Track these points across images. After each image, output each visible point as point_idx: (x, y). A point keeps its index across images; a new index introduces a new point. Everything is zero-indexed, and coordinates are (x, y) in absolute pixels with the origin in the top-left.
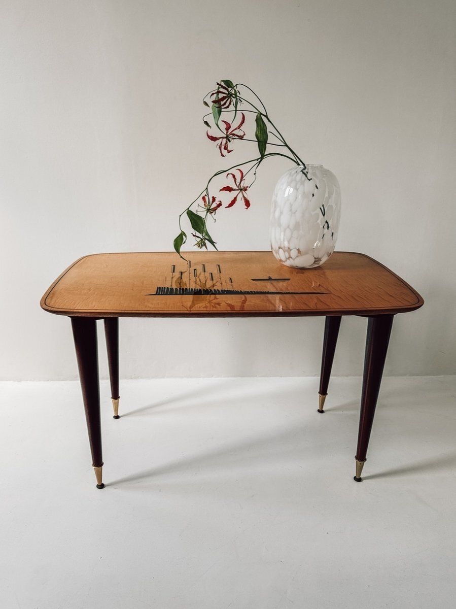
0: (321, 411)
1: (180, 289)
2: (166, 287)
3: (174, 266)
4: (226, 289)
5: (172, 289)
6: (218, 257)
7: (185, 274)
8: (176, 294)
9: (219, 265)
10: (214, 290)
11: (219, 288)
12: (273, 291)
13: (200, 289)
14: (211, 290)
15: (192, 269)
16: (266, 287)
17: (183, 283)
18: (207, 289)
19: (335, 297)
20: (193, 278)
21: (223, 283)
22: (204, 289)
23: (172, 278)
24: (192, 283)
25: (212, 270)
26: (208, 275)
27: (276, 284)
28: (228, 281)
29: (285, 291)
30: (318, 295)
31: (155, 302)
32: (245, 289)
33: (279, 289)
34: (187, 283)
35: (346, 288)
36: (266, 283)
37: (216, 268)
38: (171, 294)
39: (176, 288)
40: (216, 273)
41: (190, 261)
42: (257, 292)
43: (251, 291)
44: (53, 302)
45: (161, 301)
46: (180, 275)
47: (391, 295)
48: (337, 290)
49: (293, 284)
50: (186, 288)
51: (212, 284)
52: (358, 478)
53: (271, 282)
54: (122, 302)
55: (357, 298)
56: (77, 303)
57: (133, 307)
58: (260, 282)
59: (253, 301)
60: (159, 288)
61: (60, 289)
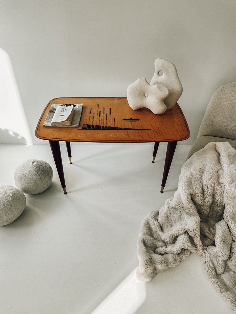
0: (153, 162)
1: (93, 125)
2: (87, 124)
3: (91, 108)
4: (112, 126)
5: (89, 125)
6: (111, 101)
7: (96, 115)
8: (91, 129)
9: (111, 108)
10: (107, 126)
11: (109, 125)
12: (131, 127)
13: (101, 126)
14: (105, 126)
15: (99, 111)
16: (128, 125)
17: (94, 121)
18: (104, 126)
19: (155, 133)
20: (99, 117)
21: (111, 121)
22: (102, 126)
23: (90, 117)
24: (98, 121)
25: (107, 111)
26: (105, 115)
27: (133, 123)
28: (113, 120)
29: (136, 128)
30: (149, 131)
31: (81, 134)
32: (119, 126)
33: (133, 126)
34: (96, 121)
35: (161, 127)
36: (129, 122)
37: (109, 110)
38: (89, 129)
39: (91, 125)
40: (109, 114)
41: (98, 105)
42: (124, 128)
43: (122, 128)
44: (40, 133)
45: (84, 134)
46: (93, 115)
47: (178, 131)
48: (157, 127)
49: (140, 123)
50: (95, 125)
51: (106, 122)
52: (162, 191)
53: (131, 121)
54: (68, 134)
55: (163, 133)
56: (50, 134)
57: (73, 137)
58: (127, 121)
59: (122, 135)
60: (84, 125)
61: (42, 124)
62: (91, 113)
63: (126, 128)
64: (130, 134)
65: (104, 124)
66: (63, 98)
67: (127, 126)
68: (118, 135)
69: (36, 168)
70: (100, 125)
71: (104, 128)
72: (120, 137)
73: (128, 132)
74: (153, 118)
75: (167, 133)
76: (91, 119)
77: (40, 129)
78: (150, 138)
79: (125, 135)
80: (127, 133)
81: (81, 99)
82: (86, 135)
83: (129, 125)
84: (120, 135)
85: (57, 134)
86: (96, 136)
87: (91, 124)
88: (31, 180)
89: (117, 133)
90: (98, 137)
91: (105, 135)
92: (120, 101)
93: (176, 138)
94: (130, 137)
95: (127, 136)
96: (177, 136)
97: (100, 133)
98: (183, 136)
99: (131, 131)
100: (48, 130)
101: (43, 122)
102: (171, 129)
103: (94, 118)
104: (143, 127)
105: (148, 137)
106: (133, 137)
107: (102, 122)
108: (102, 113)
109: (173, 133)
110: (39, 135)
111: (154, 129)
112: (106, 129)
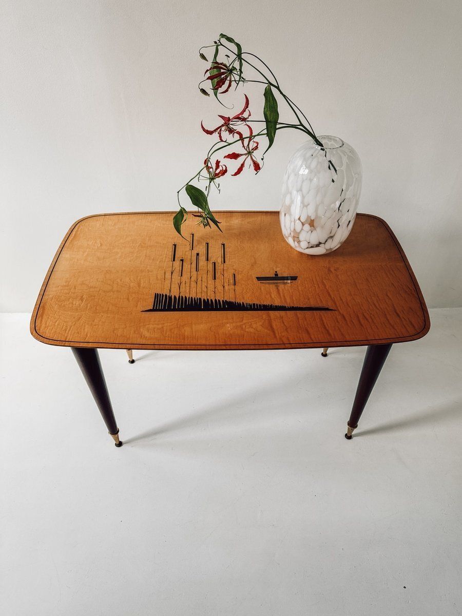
0: (325, 355)
1: (179, 296)
2: (164, 294)
3: (175, 245)
4: (228, 300)
5: (170, 298)
6: (225, 224)
7: (186, 266)
8: (174, 310)
9: (224, 245)
10: (216, 300)
11: (220, 297)
12: (277, 303)
13: (200, 299)
14: (211, 300)
15: (195, 252)
16: (271, 294)
17: (183, 285)
18: (208, 300)
19: (339, 317)
20: (194, 273)
21: (225, 284)
22: (204, 300)
23: (172, 273)
24: (193, 284)
25: (216, 254)
26: (211, 267)
27: (281, 287)
28: (232, 281)
29: (288, 304)
30: (323, 312)
31: (151, 326)
32: (247, 300)
33: (283, 300)
34: (188, 285)
35: (354, 299)
36: (271, 286)
37: (220, 253)
38: (169, 310)
39: (175, 297)
40: (220, 263)
41: (193, 235)
42: (260, 305)
43: (254, 304)
44: (43, 326)
45: (158, 324)
46: (181, 267)
47: (398, 312)
48: (344, 301)
49: (300, 288)
50: (186, 297)
51: (213, 287)
52: (349, 435)
53: (276, 283)
54: (116, 327)
55: (361, 320)
56: (69, 327)
57: (128, 336)
58: (265, 283)
59: (254, 326)
60: (157, 296)
61: (51, 296)
62: (174, 260)
63: (264, 306)
64: (276, 324)
65: (209, 294)
66: (105, 215)
67: (268, 296)
68: (244, 326)
70: (199, 296)
71: (208, 306)
72: (251, 332)
73: (270, 317)
74: (330, 271)
75: (370, 320)
76: (176, 276)
77: (43, 312)
78: (329, 334)
79: (262, 326)
80: (267, 320)
81: (150, 217)
82: (163, 327)
83: (273, 296)
84: (251, 326)
85: (87, 326)
86: (187, 331)
87: (175, 293)
89: (242, 321)
90: (194, 335)
91: (211, 328)
92: (248, 223)
93: (397, 334)
94: (277, 335)
95: (269, 330)
96: (396, 328)
97: (200, 322)
98: (414, 326)
99: (277, 313)
100: (64, 317)
101: (52, 291)
102: (379, 305)
103: (182, 276)
104: (309, 299)
105: (323, 333)
106: (283, 334)
107: (203, 286)
108: (202, 258)
109: (387, 319)
110: (41, 332)
111: (337, 307)
112: (212, 309)
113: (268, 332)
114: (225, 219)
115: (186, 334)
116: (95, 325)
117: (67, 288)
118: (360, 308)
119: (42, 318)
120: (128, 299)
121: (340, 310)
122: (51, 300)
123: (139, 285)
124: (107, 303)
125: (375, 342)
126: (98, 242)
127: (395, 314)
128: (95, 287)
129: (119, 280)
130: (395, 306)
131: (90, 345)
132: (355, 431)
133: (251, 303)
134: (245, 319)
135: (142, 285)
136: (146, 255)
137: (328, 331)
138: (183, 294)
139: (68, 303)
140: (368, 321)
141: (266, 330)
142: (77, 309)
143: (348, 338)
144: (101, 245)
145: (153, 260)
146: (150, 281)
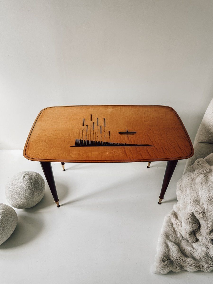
0: (148, 167)
1: (86, 140)
2: (80, 140)
3: (84, 119)
4: (107, 142)
5: (82, 141)
6: (105, 110)
7: (89, 127)
8: (84, 146)
9: (105, 119)
10: (101, 142)
11: (103, 141)
12: (128, 143)
13: (95, 141)
14: (100, 142)
15: (92, 122)
16: (125, 139)
17: (87, 136)
18: (98, 142)
19: (155, 149)
20: (92, 131)
21: (106, 135)
22: (97, 142)
23: (83, 131)
24: (92, 135)
25: (101, 123)
26: (99, 128)
27: (129, 136)
28: (108, 134)
29: (133, 143)
30: (148, 147)
31: (74, 153)
32: (115, 142)
33: (130, 142)
34: (90, 135)
35: (161, 141)
36: (125, 136)
37: (103, 122)
38: (82, 146)
39: (84, 141)
40: (103, 126)
41: (92, 115)
42: (121, 144)
43: (118, 144)
44: (29, 153)
45: (77, 152)
46: (87, 128)
47: (180, 147)
48: (156, 142)
49: (137, 137)
50: (89, 141)
51: (101, 136)
52: (160, 203)
53: (128, 135)
54: (59, 153)
55: (164, 150)
56: (40, 153)
57: (65, 157)
58: (123, 135)
59: (118, 153)
60: (76, 140)
61: (32, 141)
62: (84, 125)
63: (122, 144)
64: (127, 152)
65: (98, 139)
66: (54, 107)
68: (114, 153)
69: (27, 182)
71: (98, 144)
72: (117, 155)
73: (125, 149)
74: (150, 129)
76: (85, 132)
77: (29, 147)
78: (151, 156)
79: (121, 152)
80: (124, 151)
81: (73, 108)
82: (79, 153)
83: (126, 140)
84: (117, 153)
85: (47, 153)
86: (89, 155)
87: (84, 139)
88: (23, 196)
89: (113, 150)
90: (92, 156)
91: (100, 153)
92: (115, 110)
93: (179, 156)
94: (128, 156)
95: (124, 154)
96: (179, 153)
97: (95, 151)
98: (187, 153)
99: (128, 147)
100: (38, 149)
101: (32, 138)
102: (172, 144)
103: (87, 132)
104: (141, 141)
105: (148, 155)
106: (131, 156)
107: (96, 136)
108: (96, 125)
109: (175, 150)
110: (28, 155)
111: (154, 145)
112: (100, 146)
113: (124, 155)
114: (105, 108)
115: (89, 156)
116: (51, 152)
117: (39, 137)
118: (164, 145)
119: (28, 150)
120: (64, 142)
121: (155, 146)
122: (32, 142)
123: (69, 136)
124: (56, 143)
125: (170, 159)
126: (52, 118)
127: (179, 147)
128: (51, 137)
129: (61, 134)
130: (179, 144)
131: (49, 161)
132: (163, 201)
133: (117, 143)
134: (114, 149)
135: (70, 136)
136: (72, 124)
137: (150, 155)
138: (87, 139)
139: (39, 143)
140: (167, 150)
141: (123, 154)
142: (43, 146)
143: (158, 158)
144: (53, 120)
145: (75, 125)
146: (73, 134)
